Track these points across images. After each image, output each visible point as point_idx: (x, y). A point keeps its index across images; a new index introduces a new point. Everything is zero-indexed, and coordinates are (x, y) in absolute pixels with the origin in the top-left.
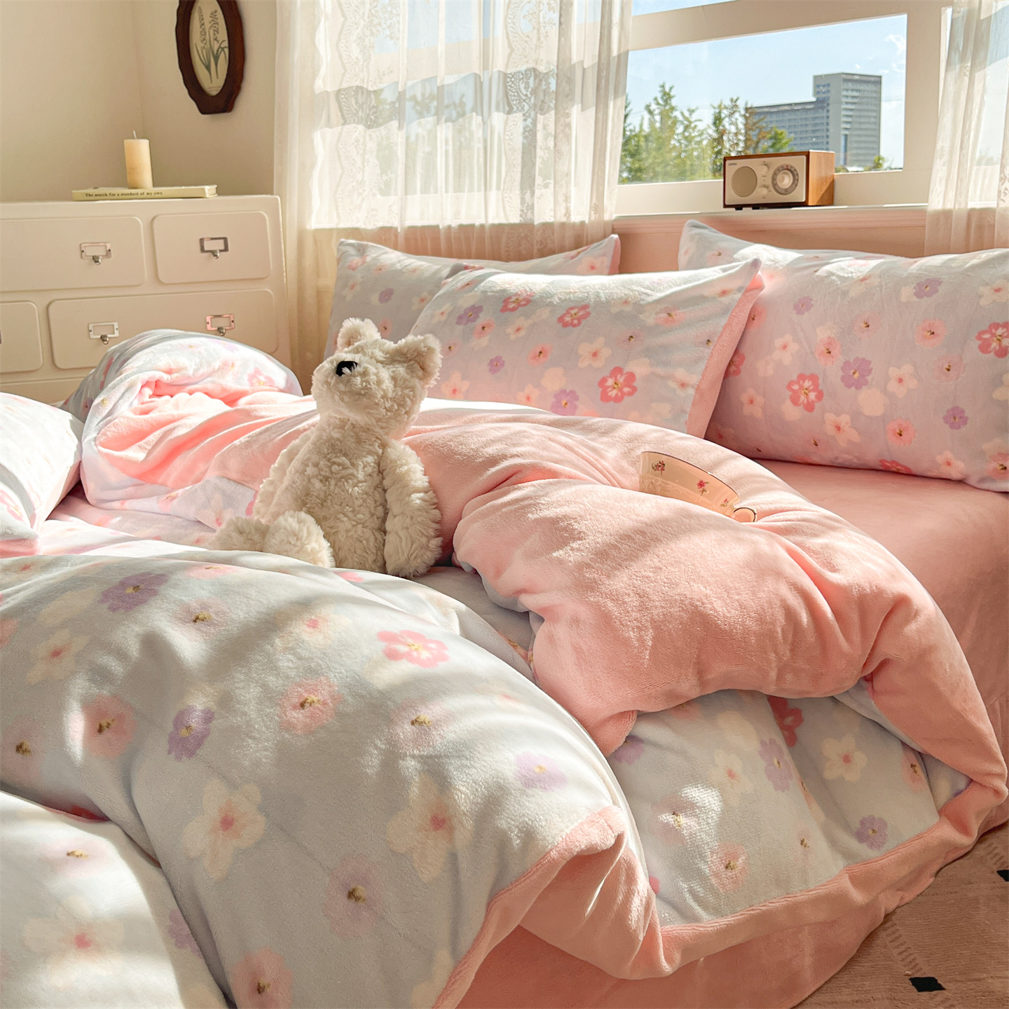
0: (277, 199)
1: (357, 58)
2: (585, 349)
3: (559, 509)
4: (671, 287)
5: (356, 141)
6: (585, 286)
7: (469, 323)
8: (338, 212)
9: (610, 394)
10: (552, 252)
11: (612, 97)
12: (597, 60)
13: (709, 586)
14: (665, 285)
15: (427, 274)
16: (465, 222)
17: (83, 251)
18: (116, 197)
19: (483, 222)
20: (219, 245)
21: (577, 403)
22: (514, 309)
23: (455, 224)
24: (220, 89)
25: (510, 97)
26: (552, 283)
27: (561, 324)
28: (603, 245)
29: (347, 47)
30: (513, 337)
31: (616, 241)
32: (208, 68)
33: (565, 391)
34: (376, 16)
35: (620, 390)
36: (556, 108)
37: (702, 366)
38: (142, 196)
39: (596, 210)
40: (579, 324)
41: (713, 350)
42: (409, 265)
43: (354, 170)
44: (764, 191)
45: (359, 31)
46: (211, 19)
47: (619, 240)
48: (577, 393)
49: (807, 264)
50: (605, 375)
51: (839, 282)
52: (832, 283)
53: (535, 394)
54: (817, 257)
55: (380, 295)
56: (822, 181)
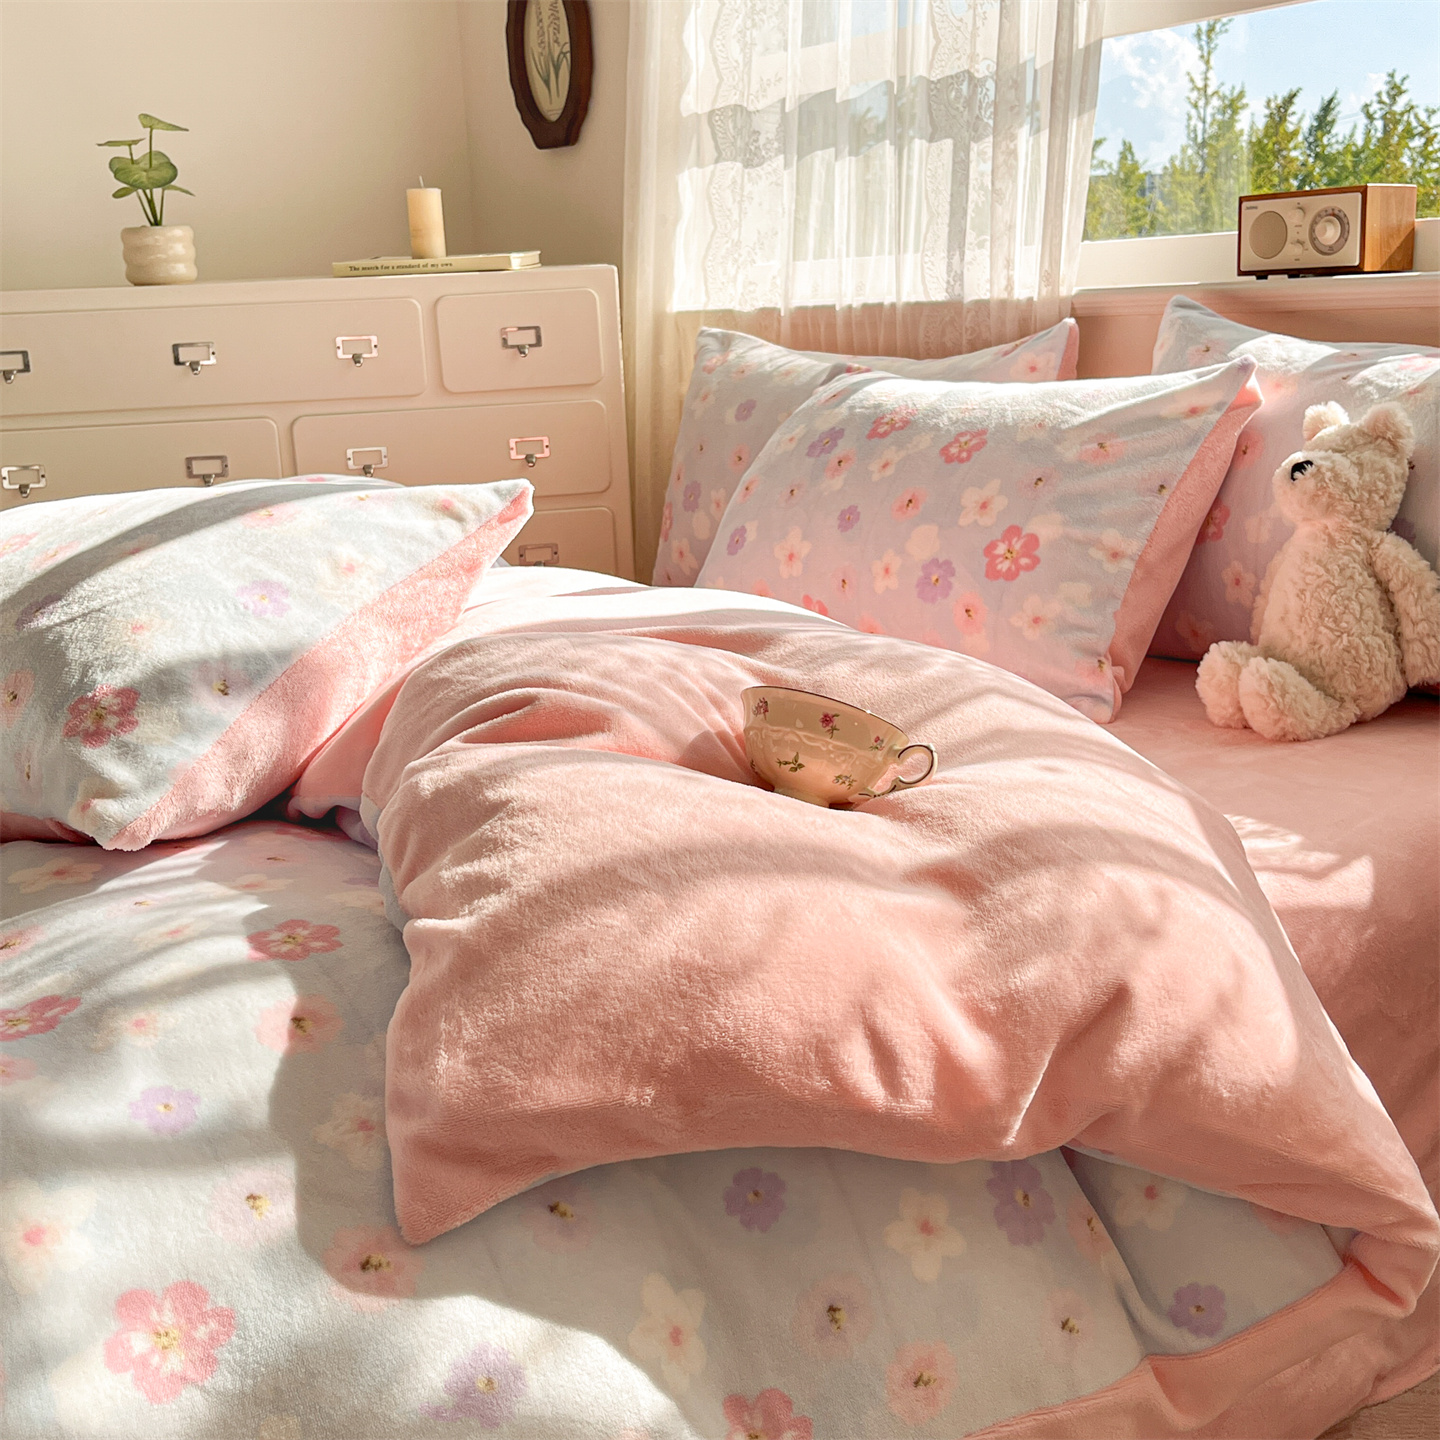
0: (613, 270)
1: (736, 61)
2: (971, 497)
4: (1111, 402)
5: (732, 183)
6: (990, 400)
7: (823, 455)
8: (707, 288)
9: (999, 567)
10: (988, 345)
11: (1076, 111)
12: (1052, 57)
14: (1104, 399)
15: (804, 379)
16: (872, 300)
17: (339, 348)
18: (390, 271)
19: (894, 300)
20: (529, 337)
21: (952, 580)
22: (885, 434)
23: (856, 303)
24: (560, 112)
25: (934, 112)
26: (946, 395)
27: (943, 459)
28: (1051, 334)
29: (723, 45)
30: (876, 477)
31: (1071, 329)
32: (547, 82)
33: (937, 560)
35: (1015, 561)
36: (995, 130)
37: (1148, 526)
38: (425, 269)
39: (1048, 280)
40: (969, 458)
41: (1169, 500)
42: (784, 364)
43: (729, 226)
44: (1297, 250)
45: (739, 21)
46: (551, 12)
47: (1077, 326)
48: (954, 565)
49: (1335, 366)
50: (994, 538)
51: (1376, 397)
52: (1366, 399)
53: (896, 564)
54: (1355, 355)
55: (738, 409)
56: (1389, 233)
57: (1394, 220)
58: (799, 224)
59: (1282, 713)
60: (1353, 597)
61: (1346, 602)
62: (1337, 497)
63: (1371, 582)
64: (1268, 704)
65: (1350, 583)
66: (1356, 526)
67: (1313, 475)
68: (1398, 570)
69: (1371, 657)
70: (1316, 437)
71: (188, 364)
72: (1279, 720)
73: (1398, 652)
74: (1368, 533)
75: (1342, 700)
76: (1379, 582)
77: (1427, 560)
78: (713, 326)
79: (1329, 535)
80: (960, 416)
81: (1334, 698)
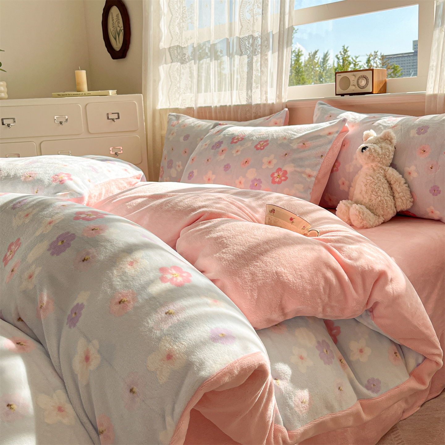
0: (141, 96)
1: (177, 33)
2: (265, 160)
3: (219, 233)
4: (305, 131)
5: (177, 69)
6: (268, 132)
7: (217, 149)
8: (169, 101)
9: (276, 180)
10: (260, 117)
11: (286, 47)
12: (278, 31)
13: (286, 268)
14: (303, 130)
15: (204, 128)
16: (223, 104)
17: (55, 120)
18: (71, 95)
19: (230, 104)
20: (116, 116)
22: (236, 142)
23: (218, 105)
24: (120, 48)
25: (241, 48)
26: (254, 131)
27: (256, 149)
28: (281, 113)
29: (173, 28)
30: (235, 155)
31: (287, 112)
32: (115, 39)
33: (256, 179)
34: (185, 14)
35: (280, 178)
36: (261, 53)
37: (318, 167)
38: (82, 95)
39: (278, 97)
40: (264, 148)
41: (324, 160)
42: (197, 124)
43: (176, 82)
44: (353, 88)
45: (178, 21)
46: (116, 17)
47: (288, 111)
48: (262, 180)
49: (369, 120)
50: (273, 172)
51: (383, 128)
52: (380, 129)
53: (243, 180)
54: (375, 117)
55: (184, 137)
56: (380, 82)
57: (381, 79)
58: (199, 82)
59: (363, 220)
60: (381, 186)
61: (379, 187)
62: (376, 157)
63: (386, 181)
64: (359, 217)
65: (380, 182)
66: (381, 165)
67: (368, 151)
68: (393, 177)
69: (387, 203)
70: (368, 140)
71: (7, 125)
72: (362, 222)
73: (394, 202)
74: (384, 167)
75: (379, 216)
76: (388, 182)
77: (401, 175)
78: (173, 112)
79: (373, 168)
80: (260, 136)
81: (377, 215)
